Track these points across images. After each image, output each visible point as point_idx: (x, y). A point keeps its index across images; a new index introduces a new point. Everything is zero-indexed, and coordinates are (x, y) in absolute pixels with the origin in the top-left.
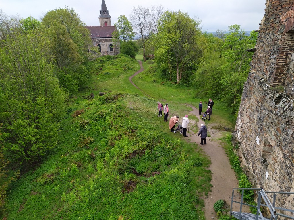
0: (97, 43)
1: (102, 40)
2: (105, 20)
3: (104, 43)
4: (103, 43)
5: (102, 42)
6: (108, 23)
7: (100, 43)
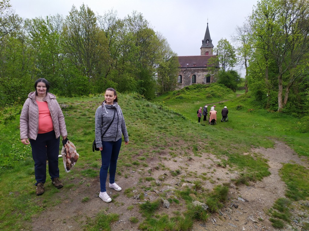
0: (192, 73)
1: (198, 70)
2: (207, 50)
3: (201, 73)
4: (199, 74)
5: (198, 72)
7: (196, 73)
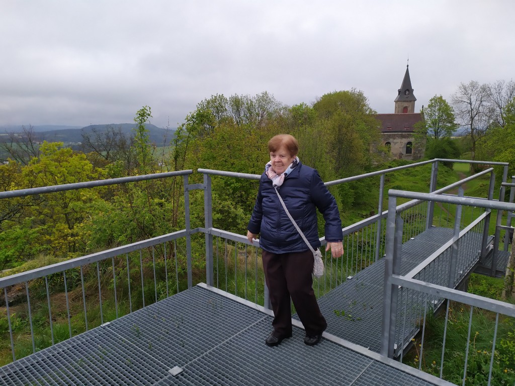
0: (385, 140)
1: (395, 135)
2: (406, 104)
5: (394, 139)
6: (409, 109)
7: (391, 140)
